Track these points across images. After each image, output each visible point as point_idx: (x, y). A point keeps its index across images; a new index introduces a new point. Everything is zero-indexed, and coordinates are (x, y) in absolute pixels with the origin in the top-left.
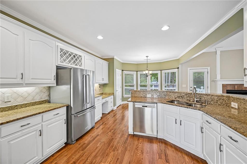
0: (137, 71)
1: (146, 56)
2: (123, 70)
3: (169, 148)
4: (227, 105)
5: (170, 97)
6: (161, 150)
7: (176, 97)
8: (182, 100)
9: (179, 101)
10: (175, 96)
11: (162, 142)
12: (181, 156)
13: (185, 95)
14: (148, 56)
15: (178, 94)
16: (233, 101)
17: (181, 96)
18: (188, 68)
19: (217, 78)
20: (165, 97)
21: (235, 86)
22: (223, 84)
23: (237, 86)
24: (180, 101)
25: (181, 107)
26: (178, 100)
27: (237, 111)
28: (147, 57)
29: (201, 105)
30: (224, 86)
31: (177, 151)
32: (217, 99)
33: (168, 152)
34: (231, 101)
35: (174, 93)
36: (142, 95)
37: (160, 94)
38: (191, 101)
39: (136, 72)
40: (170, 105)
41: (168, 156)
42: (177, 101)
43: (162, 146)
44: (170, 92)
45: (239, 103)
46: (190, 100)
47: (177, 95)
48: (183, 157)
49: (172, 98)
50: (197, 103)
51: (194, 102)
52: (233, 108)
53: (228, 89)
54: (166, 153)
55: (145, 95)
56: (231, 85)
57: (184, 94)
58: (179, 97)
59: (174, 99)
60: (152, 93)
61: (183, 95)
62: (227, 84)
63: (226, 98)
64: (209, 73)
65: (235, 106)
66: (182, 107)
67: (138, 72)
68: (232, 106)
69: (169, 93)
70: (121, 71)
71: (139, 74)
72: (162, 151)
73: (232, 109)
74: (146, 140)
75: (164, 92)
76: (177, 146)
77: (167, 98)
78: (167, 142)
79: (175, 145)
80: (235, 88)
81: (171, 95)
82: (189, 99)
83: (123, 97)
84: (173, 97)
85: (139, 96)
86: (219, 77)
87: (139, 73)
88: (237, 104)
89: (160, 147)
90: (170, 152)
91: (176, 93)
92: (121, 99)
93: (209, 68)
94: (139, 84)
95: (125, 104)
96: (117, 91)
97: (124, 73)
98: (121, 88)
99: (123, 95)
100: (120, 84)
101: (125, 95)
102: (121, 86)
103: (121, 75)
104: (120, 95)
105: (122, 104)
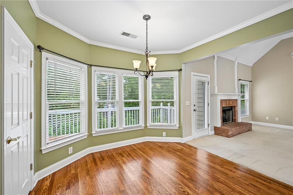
0: (91, 65)
2: (40, 48)
19: (216, 91)
21: (227, 102)
22: (220, 100)
39: (87, 66)
53: (223, 106)
56: (224, 100)
64: (209, 83)
67: (93, 67)
70: (32, 47)
80: (227, 105)
92: (31, 165)
93: (209, 76)
94: (96, 101)
95: (49, 175)
96: (9, 142)
97: (47, 59)
98: (31, 118)
99: (41, 147)
100: (25, 102)
101: (48, 144)
102: (33, 111)
103: (31, 64)
104: (29, 148)
105: (35, 185)
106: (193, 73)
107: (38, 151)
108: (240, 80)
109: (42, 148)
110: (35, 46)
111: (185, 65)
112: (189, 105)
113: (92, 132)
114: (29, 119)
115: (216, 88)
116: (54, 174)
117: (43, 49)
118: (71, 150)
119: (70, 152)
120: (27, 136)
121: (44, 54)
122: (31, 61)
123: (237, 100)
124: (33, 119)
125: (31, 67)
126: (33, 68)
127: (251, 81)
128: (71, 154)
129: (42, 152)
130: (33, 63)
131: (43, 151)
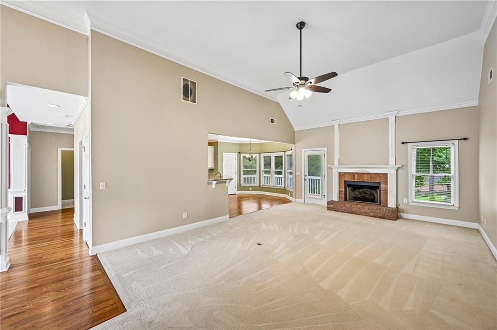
0: (260, 153)
2: (240, 153)
19: (335, 164)
21: (354, 176)
22: (339, 173)
23: (358, 176)
53: (346, 180)
56: (350, 173)
62: (344, 173)
64: (326, 156)
80: (354, 179)
83: (240, 185)
86: (336, 162)
87: (262, 155)
93: (326, 149)
106: (303, 150)
108: (403, 143)
112: (299, 175)
115: (336, 160)
123: (387, 174)
127: (465, 139)
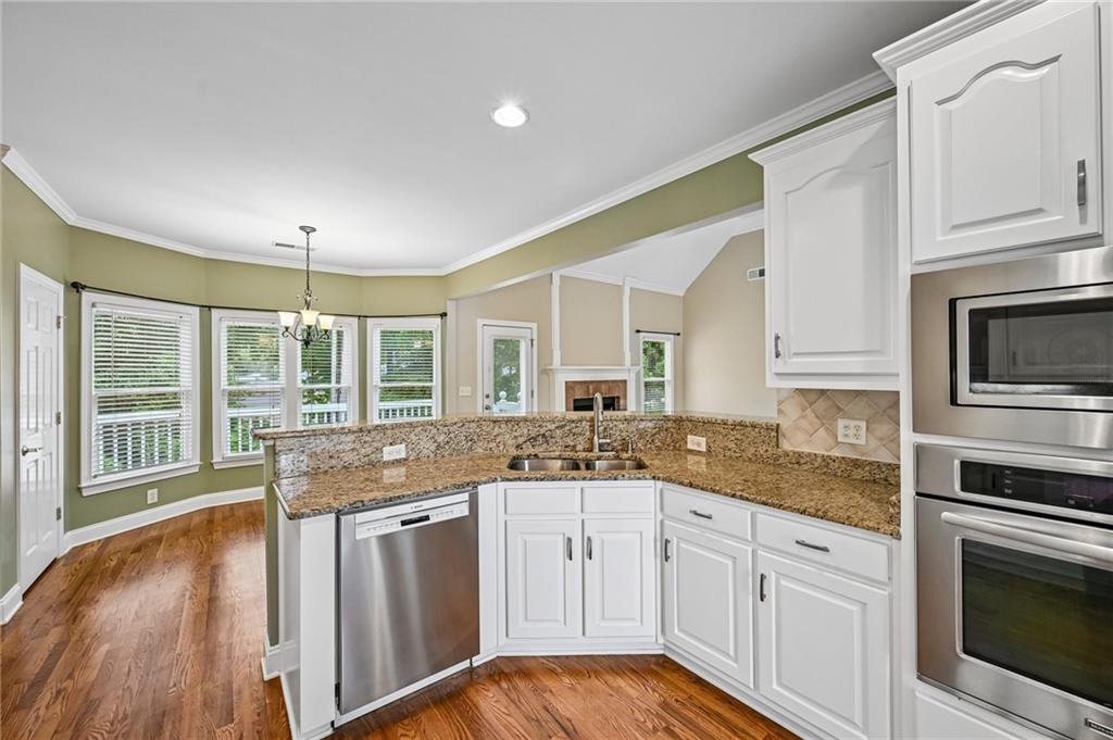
0: (210, 307)
1: (302, 228)
2: (77, 287)
3: (549, 683)
4: (674, 446)
5: (493, 445)
6: (533, 723)
7: (521, 440)
8: (546, 450)
9: (535, 455)
10: (516, 437)
11: (506, 676)
12: (611, 692)
13: (557, 428)
14: (314, 230)
15: (531, 428)
16: (691, 432)
17: (544, 435)
18: (479, 320)
19: (554, 362)
20: (470, 449)
21: (588, 388)
22: (566, 383)
23: (593, 388)
24: (540, 455)
25: (591, 480)
26: (532, 451)
27: (703, 460)
28: (309, 230)
29: (617, 457)
30: (570, 386)
31: (582, 682)
32: (654, 431)
33: (559, 707)
34: (687, 431)
35: (513, 426)
36: (349, 458)
37: (452, 435)
38: (579, 448)
39: (198, 309)
40: (542, 480)
41: (577, 729)
42: (529, 457)
43: (522, 700)
44: (494, 422)
45: (710, 435)
46: (574, 446)
47: (526, 431)
48: (618, 690)
49: (502, 447)
50: (602, 454)
51: (591, 450)
52: (691, 452)
53: (576, 397)
54: (559, 720)
55: (369, 450)
56: (581, 382)
57: (554, 426)
58: (532, 440)
59: (515, 453)
60: (412, 436)
61: (550, 427)
62: (573, 382)
63: (674, 425)
64: (535, 343)
65: (699, 445)
66: (595, 479)
67: (213, 310)
68: (690, 446)
69: (492, 425)
70: (60, 288)
71: (225, 324)
72: (537, 721)
73: (689, 457)
74: (430, 719)
75: (467, 425)
76: (567, 657)
77: (480, 450)
78: (526, 662)
79: (556, 657)
80: (588, 394)
81: (498, 435)
82: (572, 444)
83: (80, 487)
84: (510, 442)
85: (334, 462)
86: (557, 359)
87: (223, 320)
88: (704, 439)
89: (519, 708)
90: (567, 700)
91: (521, 424)
92: (59, 511)
93: (534, 326)
94: (222, 387)
95: (99, 541)
96: (24, 453)
97: (93, 305)
98: (58, 422)
99: (79, 482)
100: (47, 392)
101: (95, 476)
102: (61, 410)
103: (58, 323)
104: (55, 485)
105: (66, 552)
106: (480, 322)
107: (73, 487)
108: (638, 331)
109: (83, 485)
110: (66, 284)
111: (457, 305)
112: (469, 394)
113: (212, 459)
114: (54, 425)
115: (557, 354)
116: (109, 540)
117: (84, 287)
118: (152, 495)
119: (153, 499)
120: (51, 454)
121: (87, 296)
122: (59, 318)
123: (625, 381)
124: (61, 426)
125: (58, 327)
126: (61, 330)
127: (678, 334)
128: (154, 505)
129: (81, 492)
130: (62, 320)
131: (84, 490)
